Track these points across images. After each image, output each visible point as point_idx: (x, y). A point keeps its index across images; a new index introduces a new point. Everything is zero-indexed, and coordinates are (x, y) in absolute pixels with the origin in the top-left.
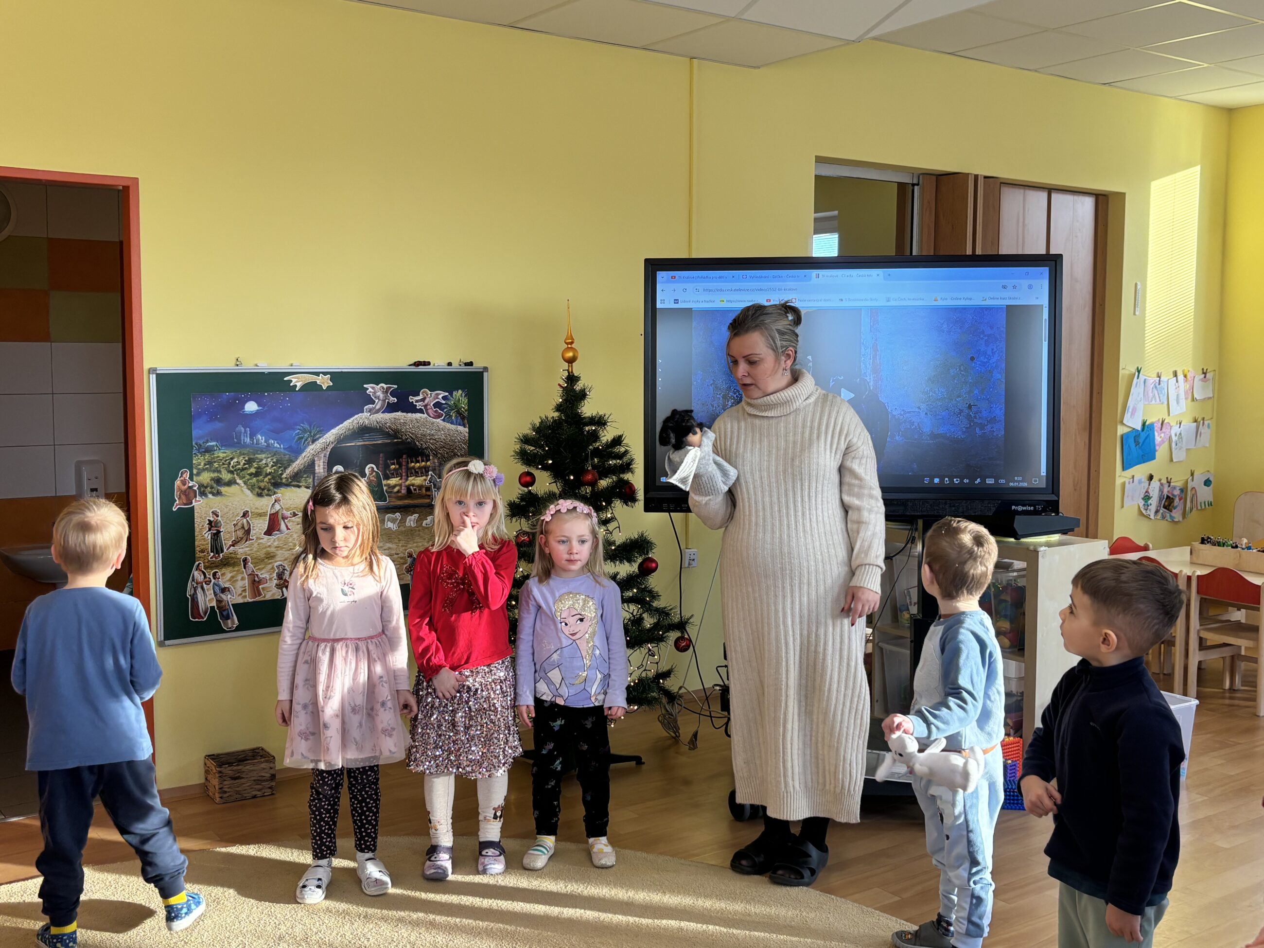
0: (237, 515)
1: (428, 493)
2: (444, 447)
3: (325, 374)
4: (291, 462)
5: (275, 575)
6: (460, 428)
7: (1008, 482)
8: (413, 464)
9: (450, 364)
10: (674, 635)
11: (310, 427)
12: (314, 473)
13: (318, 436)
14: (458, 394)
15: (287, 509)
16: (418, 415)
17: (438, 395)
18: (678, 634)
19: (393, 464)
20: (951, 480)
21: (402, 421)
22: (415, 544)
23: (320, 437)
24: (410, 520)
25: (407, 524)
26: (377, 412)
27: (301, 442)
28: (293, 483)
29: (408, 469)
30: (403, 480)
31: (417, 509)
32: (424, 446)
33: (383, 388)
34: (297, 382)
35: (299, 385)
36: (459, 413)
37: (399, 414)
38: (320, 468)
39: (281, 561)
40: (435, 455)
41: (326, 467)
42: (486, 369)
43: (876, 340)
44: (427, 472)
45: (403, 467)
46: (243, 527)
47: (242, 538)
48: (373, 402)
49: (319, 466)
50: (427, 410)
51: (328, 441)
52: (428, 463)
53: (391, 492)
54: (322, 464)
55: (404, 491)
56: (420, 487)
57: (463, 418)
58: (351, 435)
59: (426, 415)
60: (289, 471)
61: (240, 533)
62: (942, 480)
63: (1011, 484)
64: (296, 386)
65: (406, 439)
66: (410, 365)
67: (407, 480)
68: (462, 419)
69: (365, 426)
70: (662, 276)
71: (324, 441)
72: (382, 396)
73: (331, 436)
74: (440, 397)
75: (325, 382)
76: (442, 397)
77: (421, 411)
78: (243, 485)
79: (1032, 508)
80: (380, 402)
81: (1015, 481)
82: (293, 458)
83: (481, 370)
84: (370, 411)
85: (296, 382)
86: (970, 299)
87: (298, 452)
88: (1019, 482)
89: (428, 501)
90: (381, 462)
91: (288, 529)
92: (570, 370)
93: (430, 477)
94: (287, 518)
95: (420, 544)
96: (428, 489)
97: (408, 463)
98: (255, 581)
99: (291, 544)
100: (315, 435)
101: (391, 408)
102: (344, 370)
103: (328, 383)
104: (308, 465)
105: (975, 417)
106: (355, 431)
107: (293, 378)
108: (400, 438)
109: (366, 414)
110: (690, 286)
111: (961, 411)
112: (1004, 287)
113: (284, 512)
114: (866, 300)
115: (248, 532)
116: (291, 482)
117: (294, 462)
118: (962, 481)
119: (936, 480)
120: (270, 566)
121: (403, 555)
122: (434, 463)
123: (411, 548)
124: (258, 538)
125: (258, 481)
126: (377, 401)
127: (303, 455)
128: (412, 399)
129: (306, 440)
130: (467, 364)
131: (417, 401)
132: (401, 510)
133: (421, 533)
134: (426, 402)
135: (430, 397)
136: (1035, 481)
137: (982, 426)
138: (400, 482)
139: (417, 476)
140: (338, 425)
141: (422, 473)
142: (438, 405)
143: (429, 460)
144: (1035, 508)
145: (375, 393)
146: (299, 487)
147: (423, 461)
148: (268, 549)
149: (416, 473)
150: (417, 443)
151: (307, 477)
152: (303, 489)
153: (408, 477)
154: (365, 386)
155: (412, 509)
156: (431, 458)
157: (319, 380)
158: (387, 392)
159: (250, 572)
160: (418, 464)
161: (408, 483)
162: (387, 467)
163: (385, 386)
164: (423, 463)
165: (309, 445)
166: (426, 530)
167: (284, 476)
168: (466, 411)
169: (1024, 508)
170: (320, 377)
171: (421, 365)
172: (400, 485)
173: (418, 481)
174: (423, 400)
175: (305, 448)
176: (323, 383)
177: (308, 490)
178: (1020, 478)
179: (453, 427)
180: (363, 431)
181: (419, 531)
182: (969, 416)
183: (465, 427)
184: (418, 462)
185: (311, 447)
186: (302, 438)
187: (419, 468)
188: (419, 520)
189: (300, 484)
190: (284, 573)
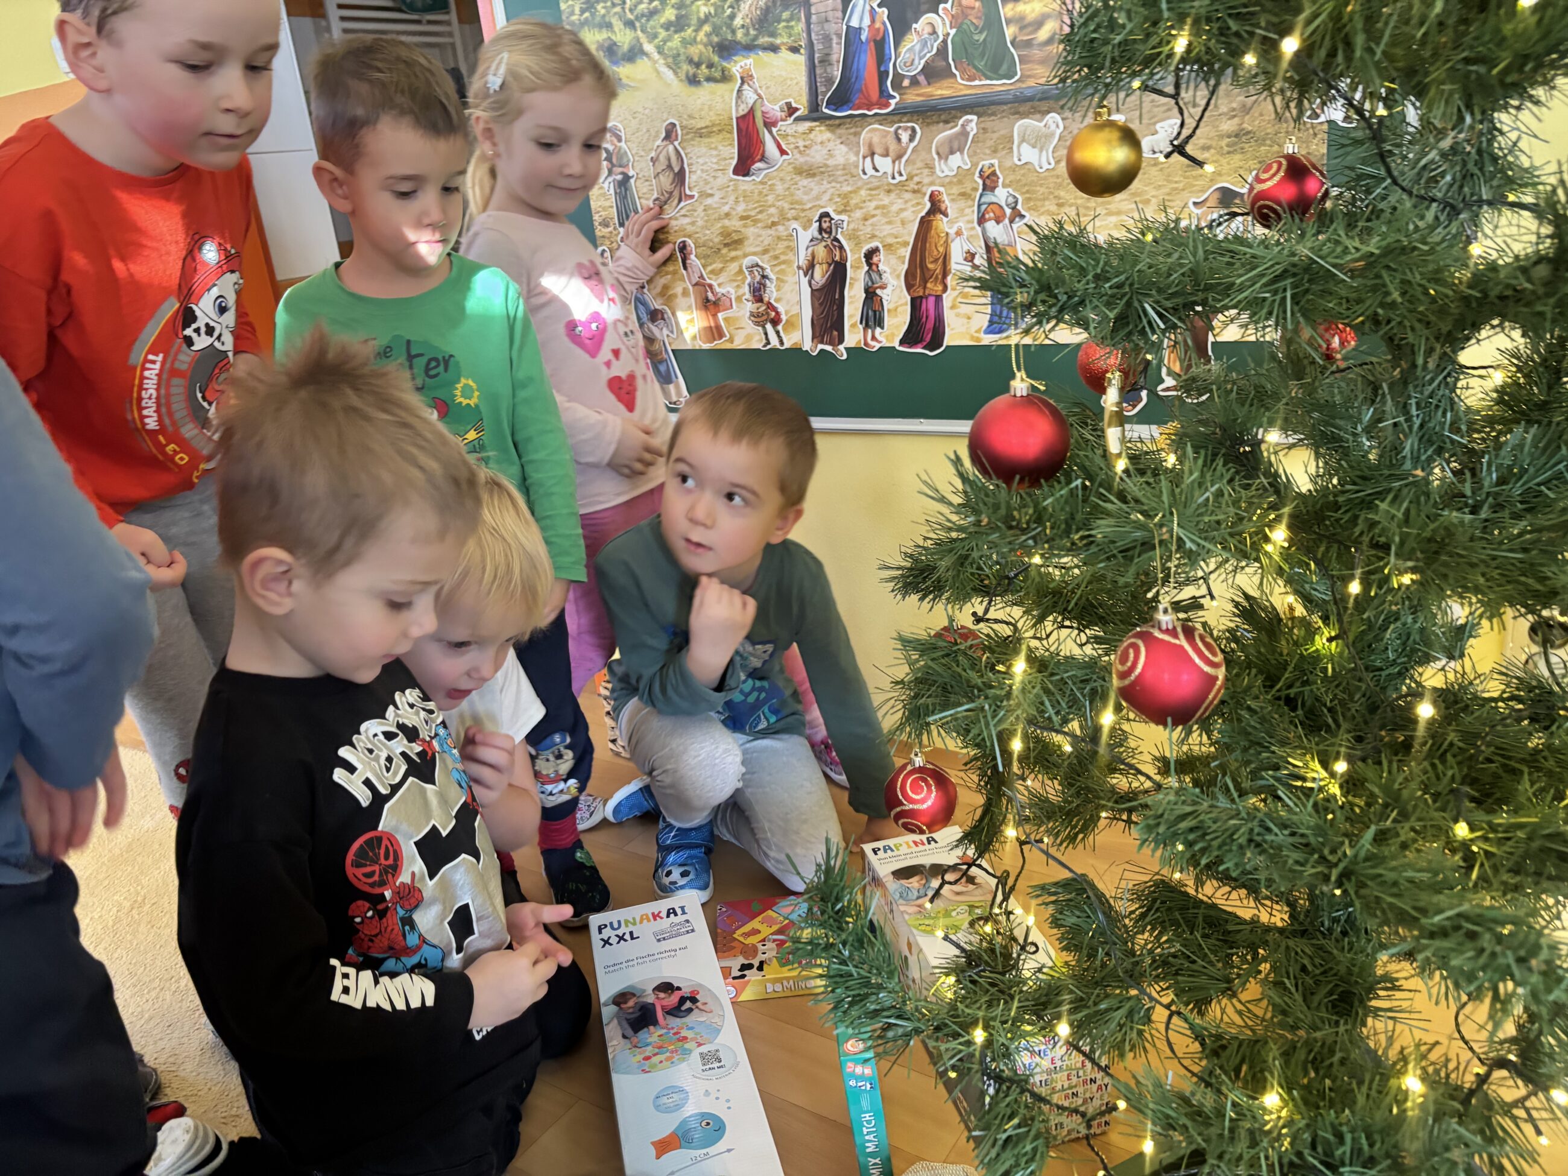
0: (657, 136)
5: (747, 288)
12: (807, 5)
39: (754, 254)
46: (670, 166)
47: (671, 193)
60: (747, 5)
61: (666, 180)
78: (656, 56)
91: (782, 154)
94: (774, 124)
98: (707, 300)
99: (772, 210)
113: (767, 107)
115: (680, 177)
116: (756, 38)
120: (734, 267)
124: (704, 195)
125: (685, 42)
146: (774, 49)
148: (726, 222)
151: (792, 19)
152: (785, 54)
159: (695, 279)
167: (738, 21)
189: (778, 41)
190: (765, 286)
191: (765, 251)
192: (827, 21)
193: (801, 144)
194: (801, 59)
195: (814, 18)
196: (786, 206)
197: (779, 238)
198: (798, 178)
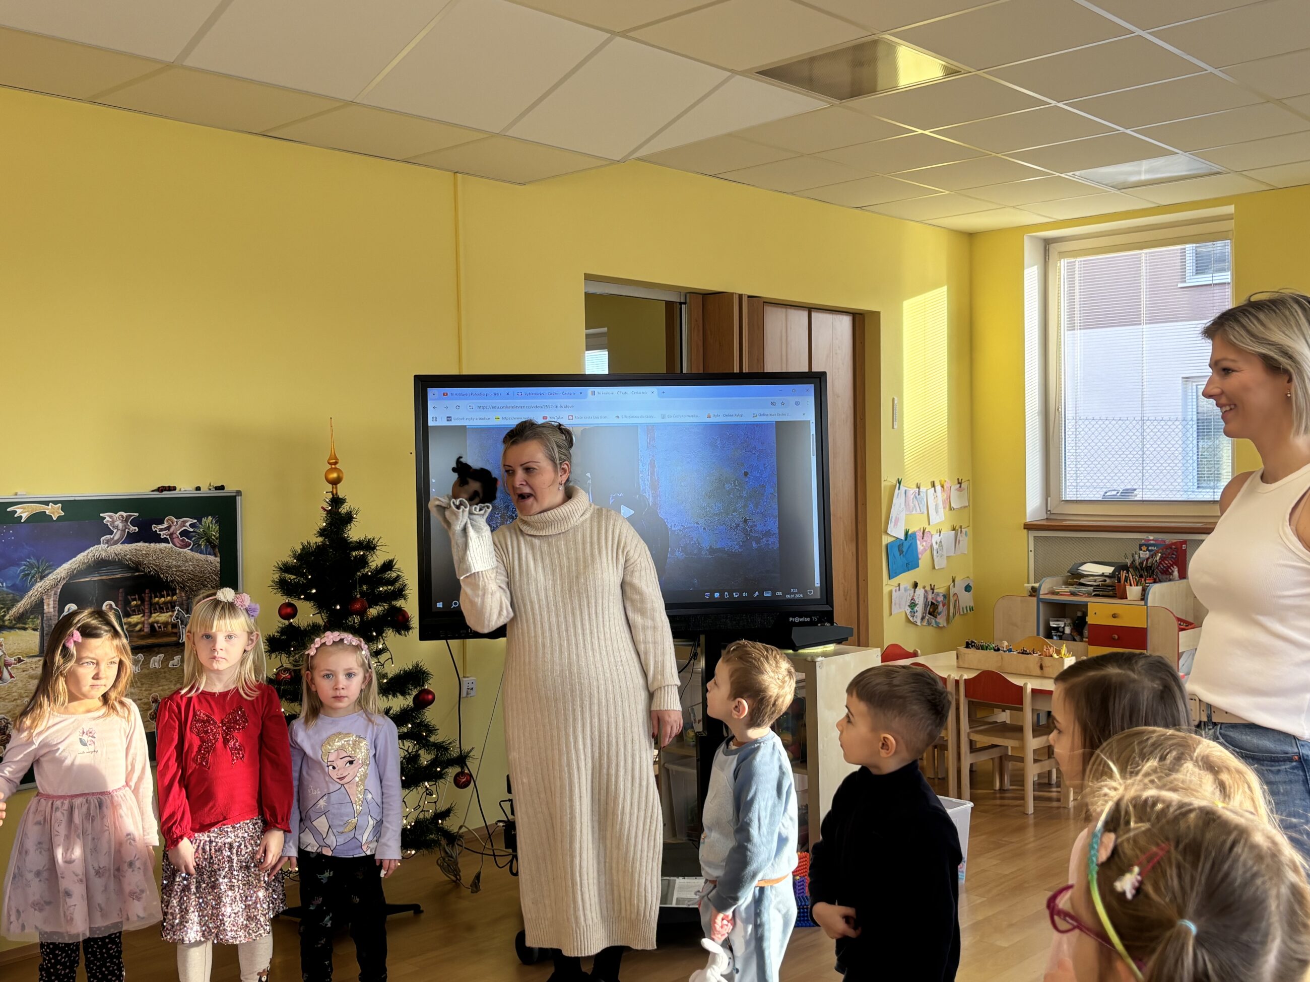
1: (175, 630)
2: (193, 580)
3: (55, 503)
4: (15, 601)
6: (211, 558)
7: (784, 594)
8: (157, 599)
9: (198, 489)
10: (453, 771)
11: (38, 562)
12: (43, 613)
13: (47, 572)
14: (208, 521)
15: (11, 655)
16: (163, 545)
17: (185, 522)
18: (457, 770)
19: (134, 600)
20: (731, 594)
21: (144, 552)
22: (161, 688)
23: (49, 573)
24: (154, 661)
25: (152, 665)
26: (116, 543)
27: (27, 578)
28: (18, 625)
29: (151, 604)
30: (146, 618)
31: (161, 649)
32: (170, 579)
33: (122, 516)
34: (24, 513)
35: (25, 516)
36: (209, 541)
37: (140, 545)
38: (50, 607)
40: (182, 589)
41: (57, 605)
42: (239, 493)
43: (653, 456)
44: (173, 607)
45: (146, 603)
48: (111, 533)
49: (48, 605)
50: (172, 539)
51: (59, 577)
52: (175, 598)
53: (132, 631)
54: (51, 603)
55: (147, 630)
56: (166, 624)
57: (214, 547)
58: (85, 569)
59: (171, 545)
60: (13, 611)
62: (722, 595)
63: (788, 596)
64: (21, 517)
65: (149, 572)
66: (153, 491)
67: (150, 617)
68: (212, 547)
69: (102, 559)
70: (433, 393)
71: (54, 577)
72: (121, 525)
73: (63, 571)
74: (188, 524)
75: (55, 512)
76: (190, 525)
77: (166, 541)
79: (808, 619)
80: (119, 532)
81: (790, 593)
82: (17, 598)
83: (234, 494)
84: (108, 542)
85: (22, 512)
86: (742, 416)
87: (22, 590)
88: (794, 593)
89: (174, 639)
90: (120, 598)
91: (12, 677)
92: (335, 492)
93: (176, 612)
94: (10, 666)
95: (166, 687)
96: (175, 626)
97: (151, 598)
99: (15, 694)
100: (43, 571)
101: (132, 538)
102: (77, 499)
103: (59, 513)
104: (36, 604)
105: (751, 531)
106: (90, 565)
107: (18, 508)
108: (142, 571)
109: (103, 546)
110: (462, 403)
111: (738, 525)
112: (773, 404)
113: (8, 658)
114: (642, 417)
116: (16, 624)
117: (18, 601)
118: (741, 594)
119: (717, 595)
121: (146, 700)
122: (181, 597)
123: (155, 692)
126: (115, 531)
127: (30, 593)
128: (156, 528)
129: (33, 577)
130: (217, 488)
131: (161, 530)
132: (144, 650)
133: (166, 675)
134: (172, 530)
135: (176, 525)
136: (810, 592)
137: (758, 540)
138: (143, 619)
139: (161, 613)
140: (71, 559)
141: (167, 608)
142: (185, 533)
143: (175, 594)
144: (811, 619)
145: (113, 522)
146: (25, 629)
147: (168, 595)
149: (161, 609)
150: (162, 576)
151: (34, 618)
152: (30, 631)
153: (151, 613)
154: (101, 515)
155: (156, 649)
156: (177, 591)
157: (49, 510)
158: (126, 521)
160: (163, 599)
161: (151, 620)
162: (127, 603)
163: (125, 514)
164: (169, 598)
165: (36, 582)
166: (173, 672)
167: (7, 617)
168: (217, 539)
169: (801, 620)
170: (50, 507)
171: (165, 490)
172: (143, 623)
173: (163, 617)
174: (168, 528)
175: (32, 585)
176: (53, 513)
177: (36, 632)
178: (796, 590)
179: (202, 557)
180: (100, 564)
181: (165, 672)
182: (744, 529)
183: (216, 556)
184: (163, 596)
185: (39, 584)
186: (28, 574)
187: (165, 603)
188: (165, 661)
189: (27, 626)
190: (7, 727)
191: (9, 712)
192: (51, 619)
193: (34, 666)
194: (38, 633)
195: (45, 618)
196: (23, 692)
197: (17, 706)
198: (30, 680)
